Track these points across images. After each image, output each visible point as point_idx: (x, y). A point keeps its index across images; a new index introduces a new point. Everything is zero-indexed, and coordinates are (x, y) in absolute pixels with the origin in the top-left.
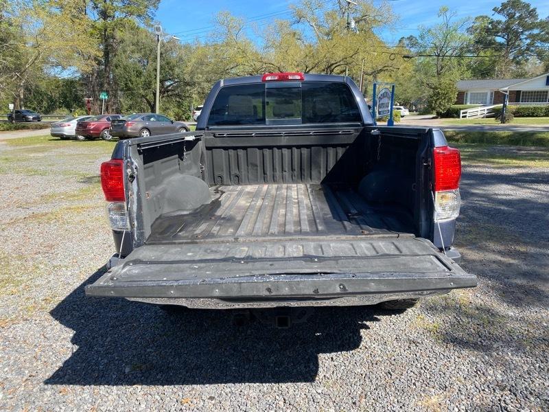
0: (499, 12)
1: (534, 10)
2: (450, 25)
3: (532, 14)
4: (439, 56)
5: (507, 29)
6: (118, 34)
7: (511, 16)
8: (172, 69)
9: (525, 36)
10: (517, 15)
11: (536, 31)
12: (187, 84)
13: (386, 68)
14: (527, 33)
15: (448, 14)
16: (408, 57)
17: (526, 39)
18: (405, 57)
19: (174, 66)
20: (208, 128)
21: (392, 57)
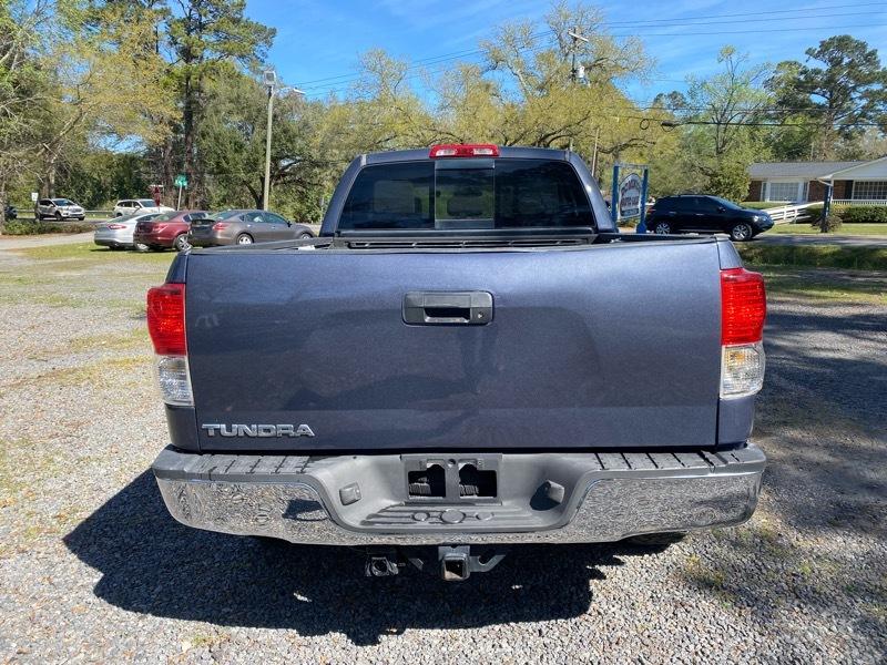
0: (816, 57)
1: (873, 53)
2: (737, 75)
3: (871, 58)
4: (719, 123)
5: (830, 82)
6: (208, 85)
7: (836, 63)
8: (291, 140)
9: (858, 95)
10: (846, 60)
11: (876, 87)
12: (315, 164)
13: (632, 143)
14: (862, 89)
15: (734, 58)
16: (670, 125)
17: (861, 98)
18: (664, 124)
19: (295, 136)
20: (339, 233)
21: (645, 124)
